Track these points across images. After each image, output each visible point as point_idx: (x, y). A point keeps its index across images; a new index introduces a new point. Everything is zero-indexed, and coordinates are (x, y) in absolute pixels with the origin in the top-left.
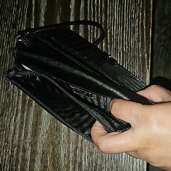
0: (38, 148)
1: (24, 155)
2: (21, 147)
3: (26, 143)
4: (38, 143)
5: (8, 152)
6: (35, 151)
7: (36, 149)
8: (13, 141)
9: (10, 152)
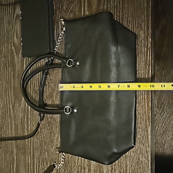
0: (92, 168)
1: (84, 171)
2: (83, 167)
3: (85, 165)
4: (91, 165)
5: (76, 169)
6: (90, 169)
7: (91, 168)
8: (78, 163)
9: (77, 169)
